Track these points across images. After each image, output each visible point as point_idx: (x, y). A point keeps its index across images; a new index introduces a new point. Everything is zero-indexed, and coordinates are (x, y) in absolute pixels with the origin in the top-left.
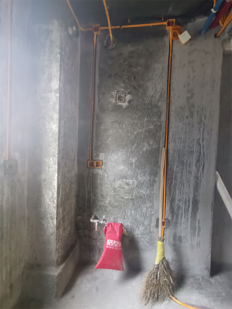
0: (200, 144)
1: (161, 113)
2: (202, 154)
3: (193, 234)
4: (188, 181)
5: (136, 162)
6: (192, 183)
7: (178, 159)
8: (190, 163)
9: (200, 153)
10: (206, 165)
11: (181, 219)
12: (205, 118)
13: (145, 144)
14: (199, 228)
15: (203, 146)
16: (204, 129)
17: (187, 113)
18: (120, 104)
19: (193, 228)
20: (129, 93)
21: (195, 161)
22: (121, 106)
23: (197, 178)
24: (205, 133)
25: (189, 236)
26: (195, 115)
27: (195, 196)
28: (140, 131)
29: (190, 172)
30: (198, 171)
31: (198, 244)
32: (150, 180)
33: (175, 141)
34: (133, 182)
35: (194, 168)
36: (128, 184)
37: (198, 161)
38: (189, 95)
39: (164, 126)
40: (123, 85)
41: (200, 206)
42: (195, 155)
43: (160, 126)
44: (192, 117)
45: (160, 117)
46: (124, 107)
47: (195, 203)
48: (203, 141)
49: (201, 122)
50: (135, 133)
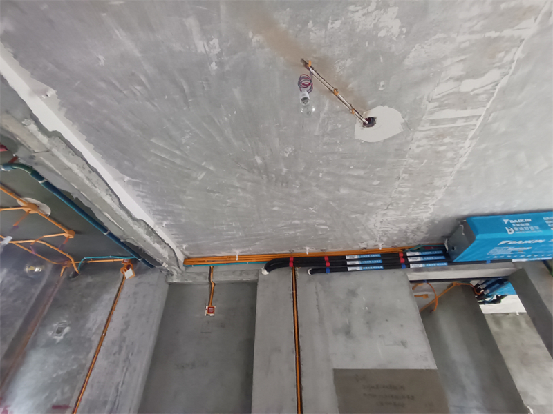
0: (117, 390)
1: (91, 348)
2: (116, 406)
9: (114, 404)
12: (132, 354)
13: (59, 392)
15: (121, 392)
16: (127, 369)
17: (116, 349)
18: (55, 337)
20: (69, 325)
22: (55, 340)
24: (128, 374)
26: (123, 352)
28: (60, 373)
33: (92, 386)
38: (124, 327)
39: (88, 366)
40: (67, 316)
42: (108, 407)
43: (85, 365)
44: (119, 354)
45: (88, 353)
46: (57, 341)
48: (122, 386)
49: (127, 360)
50: (55, 375)
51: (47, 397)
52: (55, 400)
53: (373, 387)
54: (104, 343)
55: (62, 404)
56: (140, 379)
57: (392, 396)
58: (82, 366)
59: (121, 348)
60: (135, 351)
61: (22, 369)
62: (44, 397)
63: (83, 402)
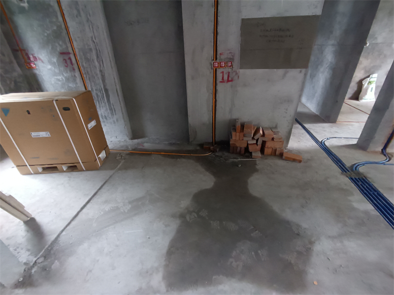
0: (94, 42)
1: (57, 13)
2: (99, 51)
3: (112, 114)
4: (97, 75)
5: (57, 61)
6: (99, 76)
7: (83, 57)
8: (93, 60)
9: (97, 50)
10: (104, 60)
11: (102, 103)
12: (90, 16)
13: (57, 44)
14: (114, 109)
15: (97, 43)
16: (92, 27)
17: (75, 12)
18: (22, 5)
19: (111, 109)
21: (95, 57)
22: (24, 8)
23: (101, 71)
24: (95, 31)
25: (110, 115)
26: (82, 13)
27: (104, 86)
28: (48, 32)
29: (95, 67)
30: (100, 66)
31: (117, 120)
32: (72, 76)
33: (76, 41)
34: (62, 78)
35: (97, 63)
36: (59, 80)
37: (98, 57)
39: (63, 26)
41: (110, 93)
42: (94, 52)
43: (61, 26)
44: (80, 16)
45: (57, 17)
46: (27, 8)
47: (106, 90)
48: (95, 39)
49: (88, 20)
50: (46, 34)
51: (52, 48)
52: (58, 49)
53: (267, 31)
54: (63, 8)
55: (65, 51)
56: (105, 34)
57: (279, 36)
58: (59, 27)
59: (78, 11)
60: (91, 12)
61: (20, 31)
62: (50, 48)
63: (77, 51)
